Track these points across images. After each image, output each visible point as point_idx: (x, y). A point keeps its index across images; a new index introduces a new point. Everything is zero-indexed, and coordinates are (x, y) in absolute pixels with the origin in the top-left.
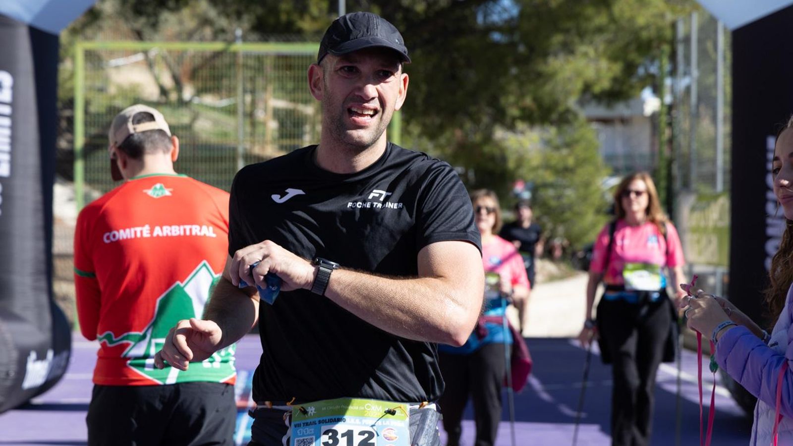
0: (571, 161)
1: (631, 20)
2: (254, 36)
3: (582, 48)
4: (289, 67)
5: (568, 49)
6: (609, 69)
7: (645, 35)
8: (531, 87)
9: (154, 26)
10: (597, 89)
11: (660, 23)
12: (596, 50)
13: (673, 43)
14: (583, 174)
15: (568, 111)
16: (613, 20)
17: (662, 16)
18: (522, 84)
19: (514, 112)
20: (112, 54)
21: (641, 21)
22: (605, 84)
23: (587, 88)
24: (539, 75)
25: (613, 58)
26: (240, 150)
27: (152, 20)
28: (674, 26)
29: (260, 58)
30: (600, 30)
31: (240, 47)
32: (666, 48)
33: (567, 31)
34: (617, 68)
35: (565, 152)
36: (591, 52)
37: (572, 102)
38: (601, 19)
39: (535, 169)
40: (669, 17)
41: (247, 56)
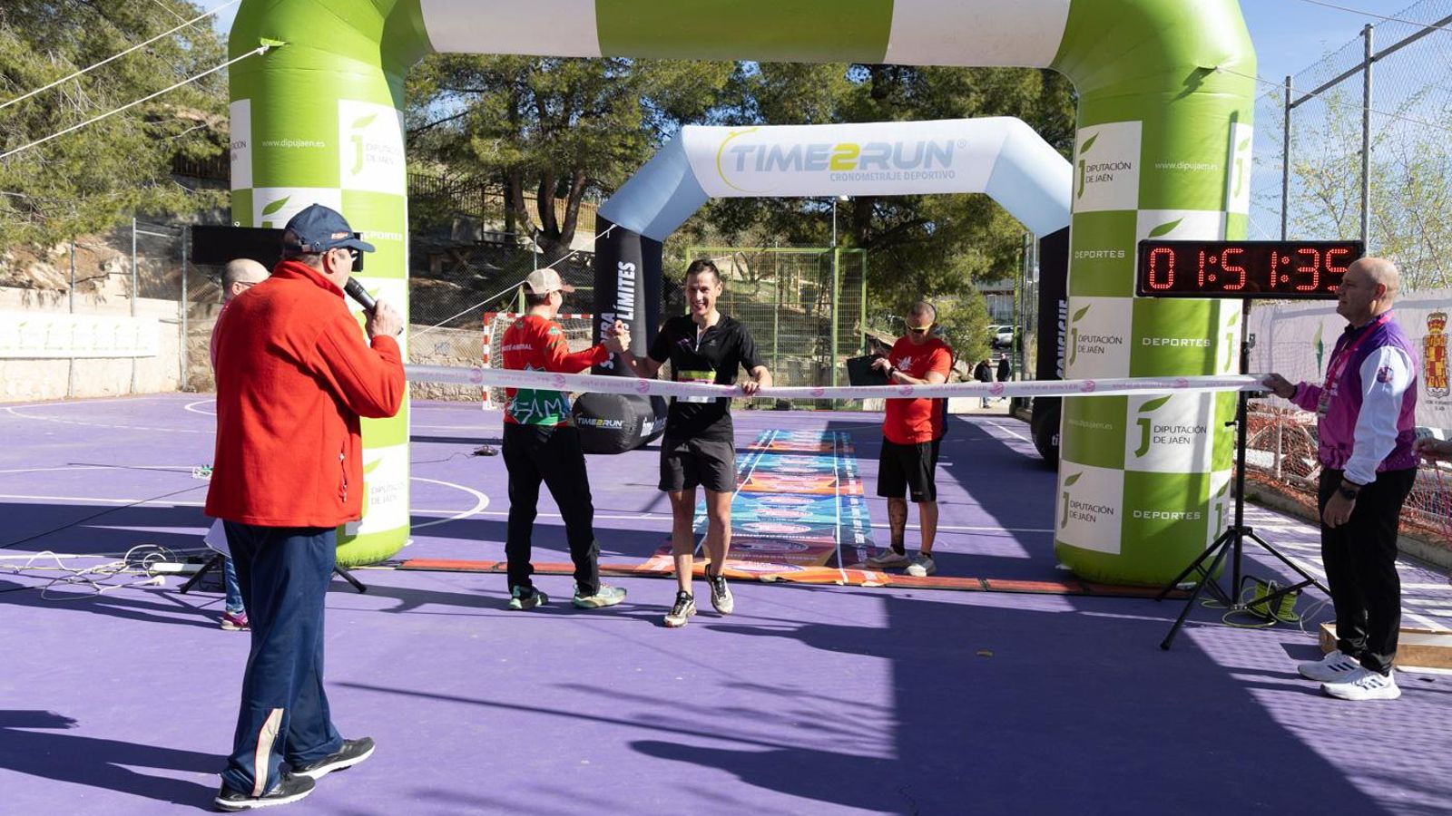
0: (965, 315)
1: (1001, 233)
2: (788, 244)
3: (973, 251)
4: (805, 260)
5: (963, 250)
6: (988, 262)
7: (1009, 241)
8: (942, 273)
9: (733, 238)
10: (981, 273)
11: (1018, 236)
12: (981, 252)
13: (1024, 247)
14: (976, 321)
15: (966, 286)
16: (989, 234)
17: (1018, 231)
18: (936, 271)
19: (933, 286)
20: (716, 254)
21: (1007, 234)
22: (986, 270)
23: (975, 272)
24: (947, 265)
25: (989, 256)
26: (776, 308)
27: (733, 235)
28: (1024, 237)
29: (790, 256)
30: (982, 240)
31: (777, 250)
32: (1020, 250)
33: (962, 241)
34: (992, 261)
35: (962, 309)
36: (978, 253)
37: (967, 281)
38: (983, 234)
39: (945, 319)
40: (1023, 232)
41: (782, 255)
